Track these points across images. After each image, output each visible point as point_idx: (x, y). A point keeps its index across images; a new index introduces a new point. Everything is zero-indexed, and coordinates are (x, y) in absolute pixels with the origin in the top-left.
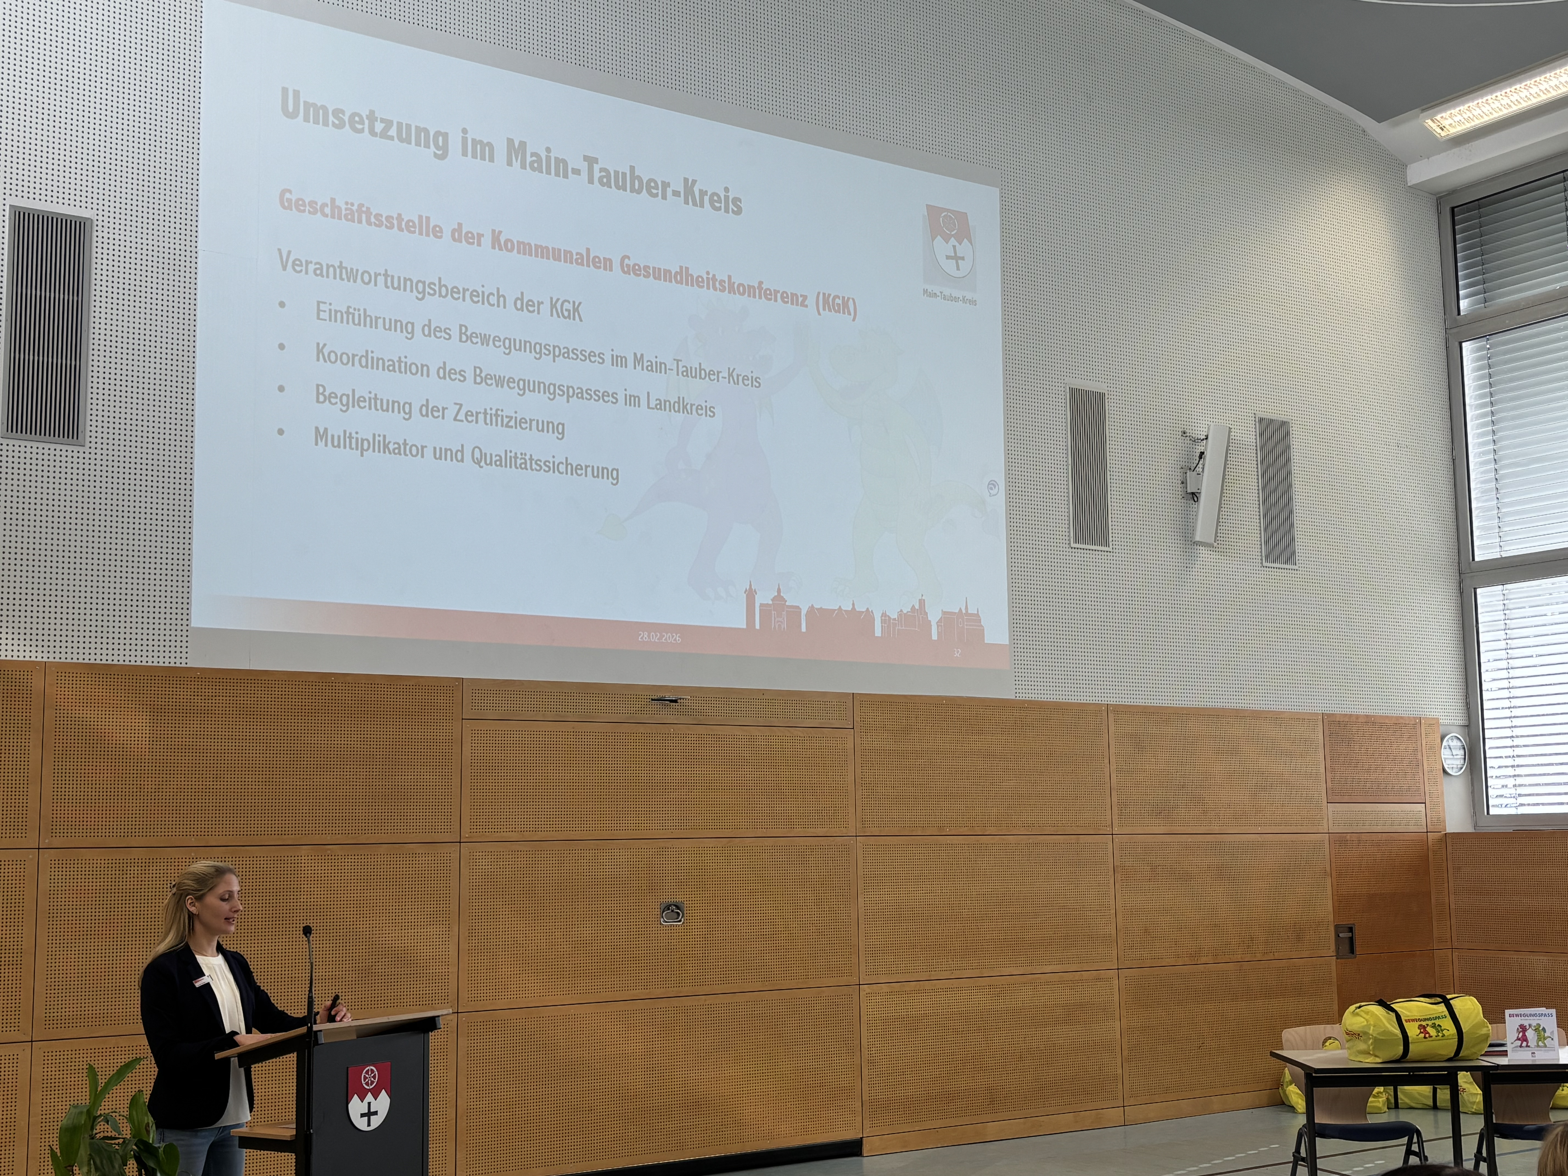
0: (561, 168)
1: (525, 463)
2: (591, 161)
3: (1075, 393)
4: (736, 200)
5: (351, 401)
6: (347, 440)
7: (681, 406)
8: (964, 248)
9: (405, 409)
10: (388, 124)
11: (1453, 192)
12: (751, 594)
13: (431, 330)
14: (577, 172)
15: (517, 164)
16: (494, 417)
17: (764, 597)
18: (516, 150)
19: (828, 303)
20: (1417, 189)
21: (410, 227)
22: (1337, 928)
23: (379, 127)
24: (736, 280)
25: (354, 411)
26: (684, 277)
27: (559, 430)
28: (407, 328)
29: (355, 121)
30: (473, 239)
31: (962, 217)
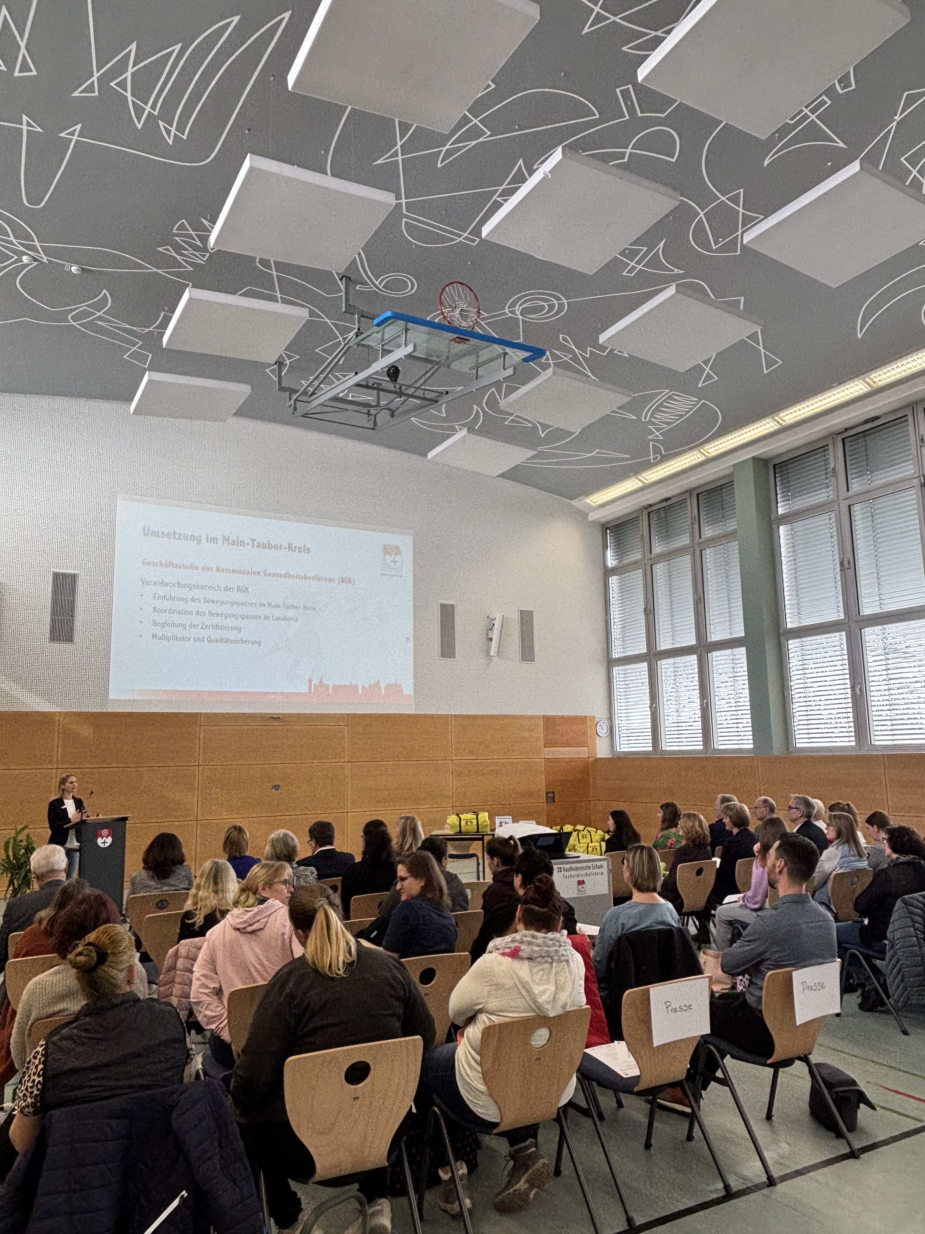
0: (243, 543)
1: (227, 641)
2: (253, 540)
3: (442, 606)
4: (308, 549)
5: (164, 625)
6: (163, 638)
7: (285, 619)
8: (398, 558)
9: (184, 626)
10: (180, 535)
11: (608, 523)
12: (310, 681)
13: (193, 600)
14: (248, 544)
15: (226, 543)
16: (216, 627)
17: (315, 682)
18: (226, 539)
19: (343, 580)
20: (592, 522)
21: (187, 567)
22: (547, 793)
23: (177, 536)
24: (308, 575)
25: (166, 628)
26: (288, 575)
27: (239, 629)
28: (185, 600)
29: (168, 535)
30: (210, 569)
31: (397, 548)
